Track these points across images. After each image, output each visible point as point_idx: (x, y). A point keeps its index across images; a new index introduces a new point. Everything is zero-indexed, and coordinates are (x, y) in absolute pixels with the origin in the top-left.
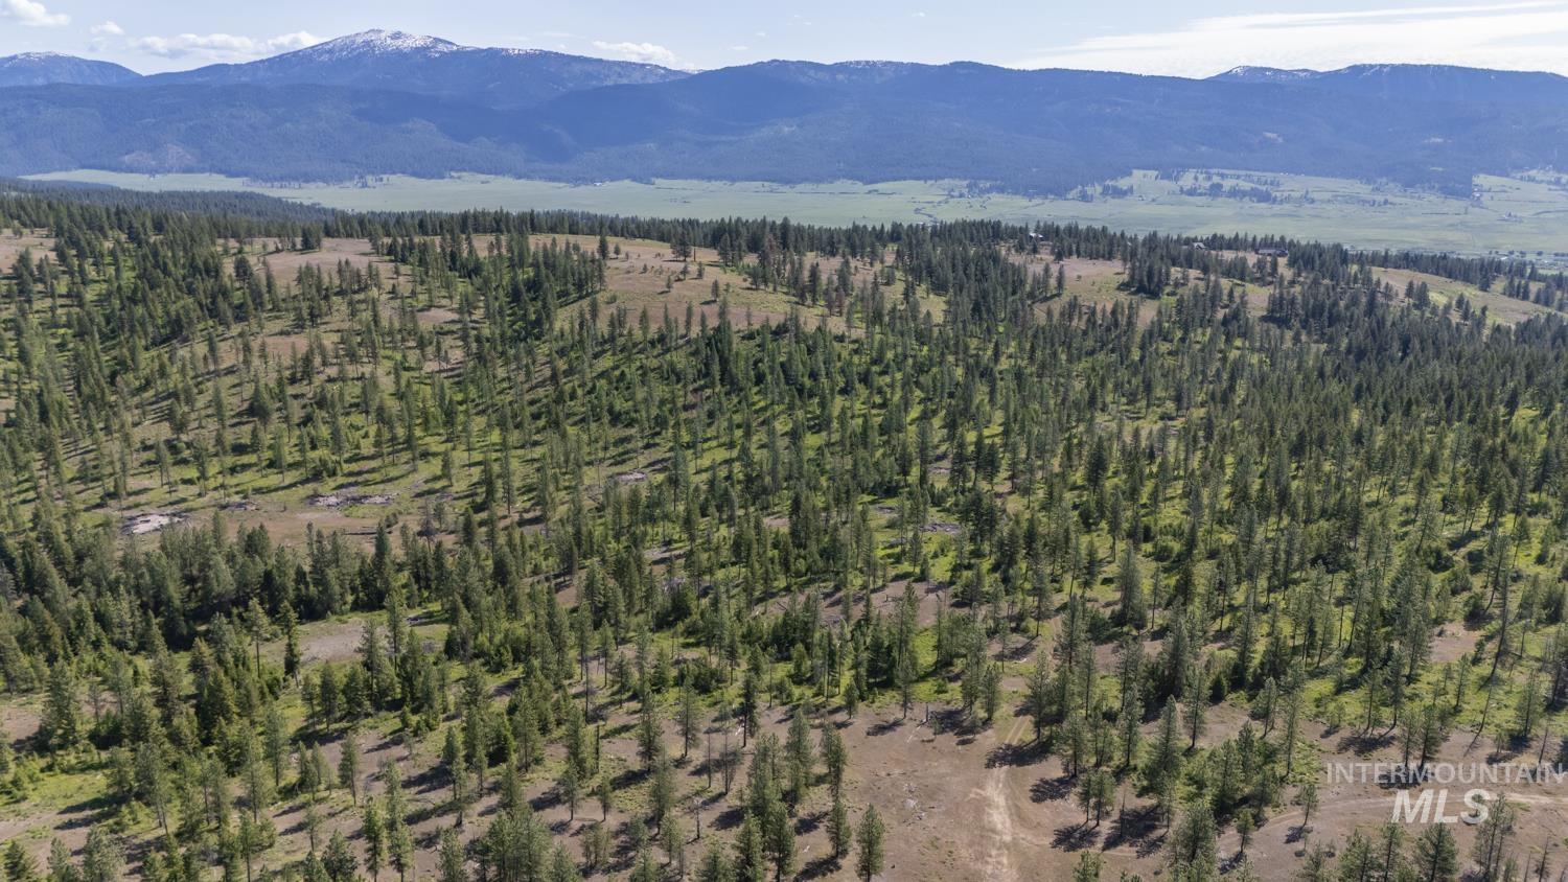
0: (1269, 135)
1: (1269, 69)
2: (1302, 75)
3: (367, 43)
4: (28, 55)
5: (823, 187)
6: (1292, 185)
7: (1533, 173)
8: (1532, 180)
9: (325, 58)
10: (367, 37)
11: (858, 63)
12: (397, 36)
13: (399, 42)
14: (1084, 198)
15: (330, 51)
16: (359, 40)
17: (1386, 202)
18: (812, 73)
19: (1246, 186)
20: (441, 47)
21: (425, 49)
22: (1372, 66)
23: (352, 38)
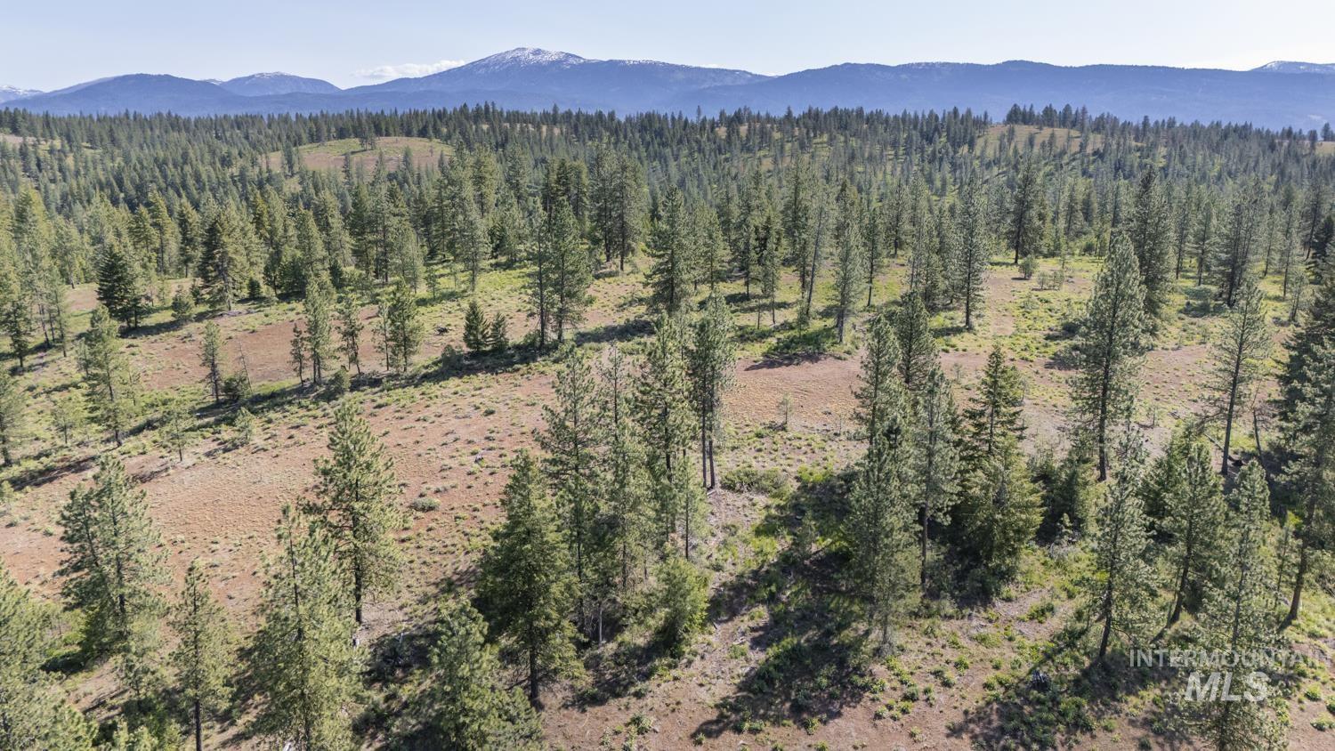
3: (514, 59)
4: (262, 75)
9: (482, 71)
10: (515, 54)
11: (919, 64)
12: (537, 52)
13: (539, 57)
15: (487, 66)
16: (509, 57)
18: (879, 73)
20: (571, 60)
21: (559, 62)
23: (502, 55)
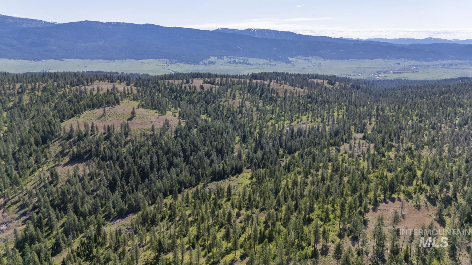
0: (239, 47)
1: (228, 29)
2: (236, 31)
5: (124, 61)
6: (251, 60)
7: (299, 57)
8: (300, 59)
11: (114, 23)
14: (205, 64)
17: (275, 65)
18: (100, 25)
19: (242, 61)
22: (252, 29)
